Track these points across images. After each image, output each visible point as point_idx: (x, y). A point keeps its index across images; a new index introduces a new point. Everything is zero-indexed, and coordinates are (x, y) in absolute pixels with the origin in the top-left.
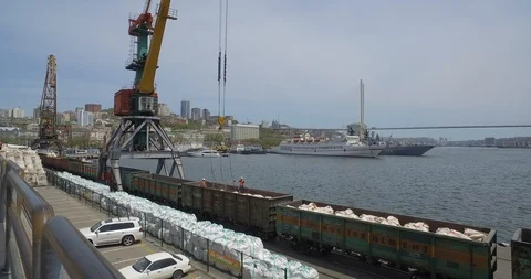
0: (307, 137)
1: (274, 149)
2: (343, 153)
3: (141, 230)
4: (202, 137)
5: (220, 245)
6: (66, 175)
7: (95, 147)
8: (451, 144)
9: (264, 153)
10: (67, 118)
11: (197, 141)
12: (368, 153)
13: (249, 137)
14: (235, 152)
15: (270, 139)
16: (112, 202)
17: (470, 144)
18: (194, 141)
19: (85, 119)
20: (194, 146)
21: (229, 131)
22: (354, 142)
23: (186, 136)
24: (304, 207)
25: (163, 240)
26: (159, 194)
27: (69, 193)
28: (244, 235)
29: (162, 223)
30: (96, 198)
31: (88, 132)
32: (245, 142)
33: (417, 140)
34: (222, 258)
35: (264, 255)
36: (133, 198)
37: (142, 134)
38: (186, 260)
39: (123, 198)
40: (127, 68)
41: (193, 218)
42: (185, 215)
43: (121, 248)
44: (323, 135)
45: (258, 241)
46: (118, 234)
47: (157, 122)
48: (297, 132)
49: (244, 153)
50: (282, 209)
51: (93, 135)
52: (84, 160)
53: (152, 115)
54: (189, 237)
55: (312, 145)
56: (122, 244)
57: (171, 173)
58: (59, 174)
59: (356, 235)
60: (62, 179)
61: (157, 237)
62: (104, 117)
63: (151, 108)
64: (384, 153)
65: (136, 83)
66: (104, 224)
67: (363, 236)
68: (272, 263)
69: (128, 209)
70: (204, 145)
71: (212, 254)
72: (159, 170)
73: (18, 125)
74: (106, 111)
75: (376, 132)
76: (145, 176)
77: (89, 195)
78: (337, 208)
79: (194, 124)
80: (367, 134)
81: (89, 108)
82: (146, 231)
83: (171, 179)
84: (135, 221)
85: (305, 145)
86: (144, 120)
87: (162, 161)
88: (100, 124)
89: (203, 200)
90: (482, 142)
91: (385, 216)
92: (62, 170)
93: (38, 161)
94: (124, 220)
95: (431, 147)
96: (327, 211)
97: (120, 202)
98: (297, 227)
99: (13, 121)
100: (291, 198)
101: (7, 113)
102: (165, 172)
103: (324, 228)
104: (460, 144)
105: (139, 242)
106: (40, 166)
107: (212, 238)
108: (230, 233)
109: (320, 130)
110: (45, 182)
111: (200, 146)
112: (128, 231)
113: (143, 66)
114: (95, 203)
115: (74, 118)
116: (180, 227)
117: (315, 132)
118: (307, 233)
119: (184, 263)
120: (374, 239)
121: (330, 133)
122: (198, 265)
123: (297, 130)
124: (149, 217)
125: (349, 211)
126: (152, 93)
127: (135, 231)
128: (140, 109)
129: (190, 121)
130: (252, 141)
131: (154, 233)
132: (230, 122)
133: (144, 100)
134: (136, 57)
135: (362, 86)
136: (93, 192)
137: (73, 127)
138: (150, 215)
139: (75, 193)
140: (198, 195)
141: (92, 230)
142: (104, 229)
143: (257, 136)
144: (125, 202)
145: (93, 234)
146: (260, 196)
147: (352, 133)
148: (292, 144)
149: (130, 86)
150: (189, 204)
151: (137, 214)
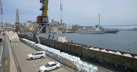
0: (85, 28)
1: (76, 31)
2: (94, 33)
3: (45, 55)
4: (58, 29)
5: (68, 60)
6: (24, 39)
7: (30, 32)
8: (124, 30)
9: (74, 33)
10: (23, 24)
11: (56, 30)
12: (101, 33)
13: (69, 29)
14: (66, 32)
15: (75, 29)
16: (36, 46)
17: (130, 30)
18: (55, 30)
19: (28, 25)
20: (56, 31)
21: (64, 27)
22: (97, 29)
23: (53, 28)
24: (91, 49)
25: (51, 57)
26: (48, 44)
27: (25, 44)
28: (74, 57)
29: (51, 53)
30: (32, 45)
31: (29, 28)
32: (69, 30)
33: (114, 29)
34: (69, 63)
35: (81, 62)
36: (42, 45)
37: (45, 28)
38: (59, 64)
39: (39, 45)
40: (40, 10)
41: (59, 51)
42: (57, 50)
43: (40, 59)
44: (89, 28)
45: (79, 58)
46: (39, 56)
47: (48, 25)
48: (82, 27)
49: (68, 33)
50: (85, 49)
51: (30, 29)
52: (28, 35)
53: (47, 23)
54: (59, 57)
55: (86, 30)
56: (41, 58)
57: (52, 39)
58: (23, 39)
59: (108, 57)
60: (23, 40)
61: (49, 56)
62: (32, 24)
63: (47, 21)
64: (106, 32)
65: (42, 14)
66: (35, 53)
67: (110, 58)
68: (84, 65)
69: (41, 48)
70: (58, 31)
71: (66, 62)
72: (49, 38)
73: (12, 26)
74: (33, 22)
75: (103, 27)
76: (44, 39)
77: (30, 44)
78: (100, 49)
79: (55, 25)
80: (101, 27)
81: (29, 22)
82: (46, 55)
83: (52, 40)
84: (44, 52)
85: (84, 30)
86: (45, 24)
87: (50, 35)
88: (31, 26)
89: (61, 46)
90: (133, 29)
91: (116, 51)
92: (23, 38)
93: (17, 35)
94: (41, 52)
95: (119, 31)
96: (98, 50)
97: (39, 47)
98: (89, 54)
99: (11, 26)
100: (86, 46)
101: (9, 23)
102: (51, 38)
103: (98, 55)
104: (126, 30)
105: (45, 58)
106: (18, 37)
107: (66, 57)
108: (70, 56)
109: (88, 27)
110: (19, 41)
111: (57, 31)
112: (42, 55)
113: (44, 9)
114: (32, 47)
115: (25, 24)
116: (56, 54)
117: (87, 27)
118: (92, 56)
119: (58, 65)
120: (114, 58)
121: (91, 27)
122: (62, 65)
123: (82, 26)
124: (47, 51)
125: (104, 50)
126: (47, 17)
127: (44, 55)
128: (44, 21)
129: (54, 24)
130: (70, 30)
131: (49, 55)
132: (64, 25)
133: (45, 19)
134: (42, 7)
135: (99, 14)
136: (31, 44)
137: (25, 27)
138: (47, 50)
139: (27, 44)
140: (60, 45)
141: (33, 55)
142: (35, 54)
143: (72, 28)
144: (40, 47)
145: (33, 56)
146: (77, 45)
147: (97, 27)
148: (81, 30)
149: (41, 15)
150: (57, 47)
151: (44, 50)
